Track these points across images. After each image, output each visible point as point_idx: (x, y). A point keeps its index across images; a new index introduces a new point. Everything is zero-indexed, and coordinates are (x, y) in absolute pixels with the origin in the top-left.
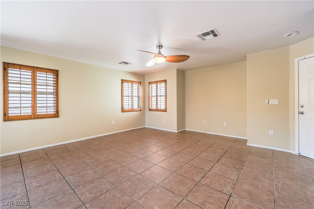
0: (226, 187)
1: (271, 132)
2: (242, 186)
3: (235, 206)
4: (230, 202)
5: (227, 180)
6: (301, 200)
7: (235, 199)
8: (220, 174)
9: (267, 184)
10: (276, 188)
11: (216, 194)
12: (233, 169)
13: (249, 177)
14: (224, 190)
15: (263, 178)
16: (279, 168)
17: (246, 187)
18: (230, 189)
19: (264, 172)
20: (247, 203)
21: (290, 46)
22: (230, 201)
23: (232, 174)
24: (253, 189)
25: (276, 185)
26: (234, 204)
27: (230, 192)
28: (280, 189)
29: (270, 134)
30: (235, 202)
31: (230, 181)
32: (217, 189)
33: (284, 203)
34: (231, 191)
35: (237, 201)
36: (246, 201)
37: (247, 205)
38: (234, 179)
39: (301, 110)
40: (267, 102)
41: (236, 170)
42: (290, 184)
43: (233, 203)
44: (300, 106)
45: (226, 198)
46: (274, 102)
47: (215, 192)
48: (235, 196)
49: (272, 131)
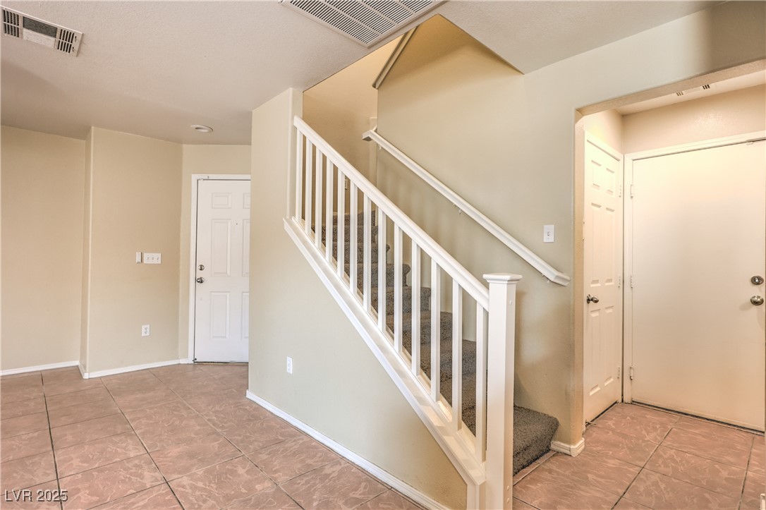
0: (141, 476)
1: (145, 330)
2: (168, 453)
3: (191, 488)
4: (177, 490)
5: (130, 465)
6: (249, 420)
7: (180, 480)
8: (97, 465)
9: (198, 428)
10: (214, 425)
11: (138, 502)
12: (116, 439)
13: (161, 435)
14: (145, 484)
15: (184, 422)
16: (189, 396)
17: (174, 451)
18: (153, 474)
19: (175, 413)
20: (202, 472)
21: (184, 146)
22: (176, 488)
23: (124, 449)
24: (187, 447)
25: (209, 420)
26: (188, 487)
27: (160, 479)
28: (219, 423)
29: (143, 334)
30: (185, 483)
31: (136, 462)
32: (128, 493)
33: (240, 435)
34: (158, 475)
35: (185, 480)
36: (197, 469)
37: (205, 472)
38: (138, 454)
39: (200, 274)
40: (138, 259)
41: (123, 437)
42: (222, 409)
43: (183, 487)
44: (198, 268)
45: (163, 490)
46: (153, 258)
47: (132, 500)
48: (174, 476)
49: (148, 326)
